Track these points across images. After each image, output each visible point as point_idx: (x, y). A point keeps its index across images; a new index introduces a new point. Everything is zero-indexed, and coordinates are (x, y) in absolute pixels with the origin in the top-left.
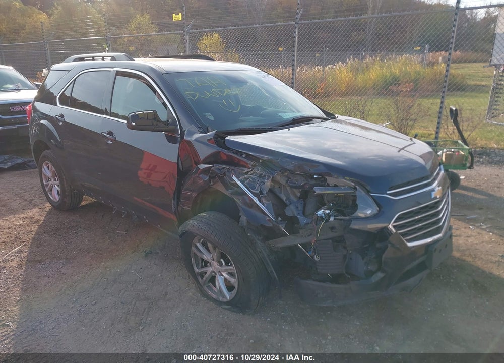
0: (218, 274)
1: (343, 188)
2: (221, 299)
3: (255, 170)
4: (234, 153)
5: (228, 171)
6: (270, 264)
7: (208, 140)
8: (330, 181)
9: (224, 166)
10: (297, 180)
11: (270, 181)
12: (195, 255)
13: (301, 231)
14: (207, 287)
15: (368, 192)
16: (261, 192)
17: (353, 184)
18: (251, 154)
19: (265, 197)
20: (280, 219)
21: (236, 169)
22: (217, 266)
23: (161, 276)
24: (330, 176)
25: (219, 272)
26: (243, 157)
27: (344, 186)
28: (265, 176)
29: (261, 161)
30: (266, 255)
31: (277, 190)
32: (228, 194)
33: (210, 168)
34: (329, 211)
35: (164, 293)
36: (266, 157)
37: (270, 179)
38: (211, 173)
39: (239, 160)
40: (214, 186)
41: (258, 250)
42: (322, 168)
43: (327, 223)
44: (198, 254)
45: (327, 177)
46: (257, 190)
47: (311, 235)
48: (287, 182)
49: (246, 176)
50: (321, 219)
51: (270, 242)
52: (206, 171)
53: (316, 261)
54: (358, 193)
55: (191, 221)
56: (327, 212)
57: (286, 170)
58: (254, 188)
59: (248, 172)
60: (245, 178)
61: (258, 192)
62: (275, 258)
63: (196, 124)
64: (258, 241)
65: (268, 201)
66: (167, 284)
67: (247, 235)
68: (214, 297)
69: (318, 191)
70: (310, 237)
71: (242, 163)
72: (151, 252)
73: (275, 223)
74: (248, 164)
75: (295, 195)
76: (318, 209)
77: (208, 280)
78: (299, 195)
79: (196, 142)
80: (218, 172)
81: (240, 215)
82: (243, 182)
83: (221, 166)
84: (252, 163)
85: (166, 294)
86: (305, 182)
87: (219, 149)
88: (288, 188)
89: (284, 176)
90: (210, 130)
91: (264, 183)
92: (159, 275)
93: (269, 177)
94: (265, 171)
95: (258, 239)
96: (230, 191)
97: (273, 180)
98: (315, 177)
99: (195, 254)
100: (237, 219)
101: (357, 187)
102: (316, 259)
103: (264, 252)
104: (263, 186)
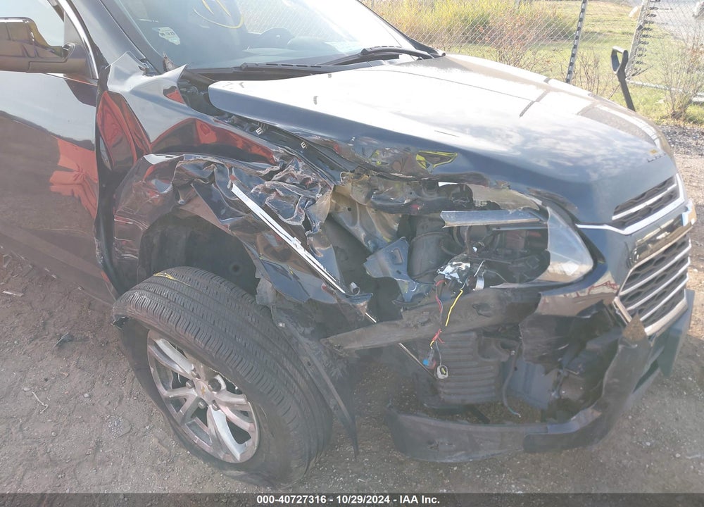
0: (210, 406)
1: (511, 212)
2: (221, 456)
3: (291, 168)
4: (233, 124)
5: (219, 171)
6: (332, 387)
7: (166, 92)
8: (481, 195)
9: (210, 159)
10: (393, 193)
11: (329, 197)
12: (158, 364)
13: (406, 315)
14: (190, 426)
15: (573, 221)
16: (308, 225)
17: (539, 202)
18: (278, 125)
19: (318, 236)
20: (353, 285)
21: (243, 166)
22: (207, 390)
23: (90, 396)
24: (480, 181)
25: (214, 402)
26: (256, 135)
27: (514, 207)
28: (315, 184)
29: (303, 145)
30: (322, 370)
31: (343, 217)
32: (223, 228)
33: (174, 162)
34: (469, 265)
35: (92, 444)
36: (317, 135)
37: (329, 192)
38: (177, 176)
39: (248, 144)
40: (189, 208)
41: (305, 359)
42: (463, 163)
43: (468, 297)
44: (164, 362)
45: (472, 187)
46: (297, 219)
47: (429, 321)
48: (368, 197)
49: (267, 184)
50: (453, 286)
51: (331, 339)
52: (163, 171)
53: (440, 380)
54: (549, 224)
55: (137, 294)
56: (464, 266)
57: (368, 168)
58: (288, 214)
59: (272, 174)
60: (265, 189)
61: (299, 224)
62: (342, 370)
63: (134, 51)
64: (302, 338)
65: (325, 245)
66: (102, 418)
67: (277, 328)
68: (207, 450)
69: (451, 219)
70: (428, 326)
71: (255, 151)
72: (71, 339)
73: (345, 300)
74: (269, 153)
75: (387, 227)
76: (444, 260)
77: (189, 415)
78: (396, 226)
79: (136, 98)
80: (195, 173)
81: (257, 277)
82: (259, 200)
83: (201, 157)
84: (281, 150)
85: (98, 445)
86: (414, 196)
87: (193, 113)
88: (371, 212)
89: (361, 183)
90: (170, 66)
91: (314, 201)
92: (86, 395)
93: (326, 186)
94: (315, 171)
95: (303, 334)
96: (229, 221)
97: (336, 195)
98: (441, 184)
99: (157, 361)
100: (251, 286)
101: (548, 209)
102: (440, 376)
103: (318, 364)
104: (311, 210)
